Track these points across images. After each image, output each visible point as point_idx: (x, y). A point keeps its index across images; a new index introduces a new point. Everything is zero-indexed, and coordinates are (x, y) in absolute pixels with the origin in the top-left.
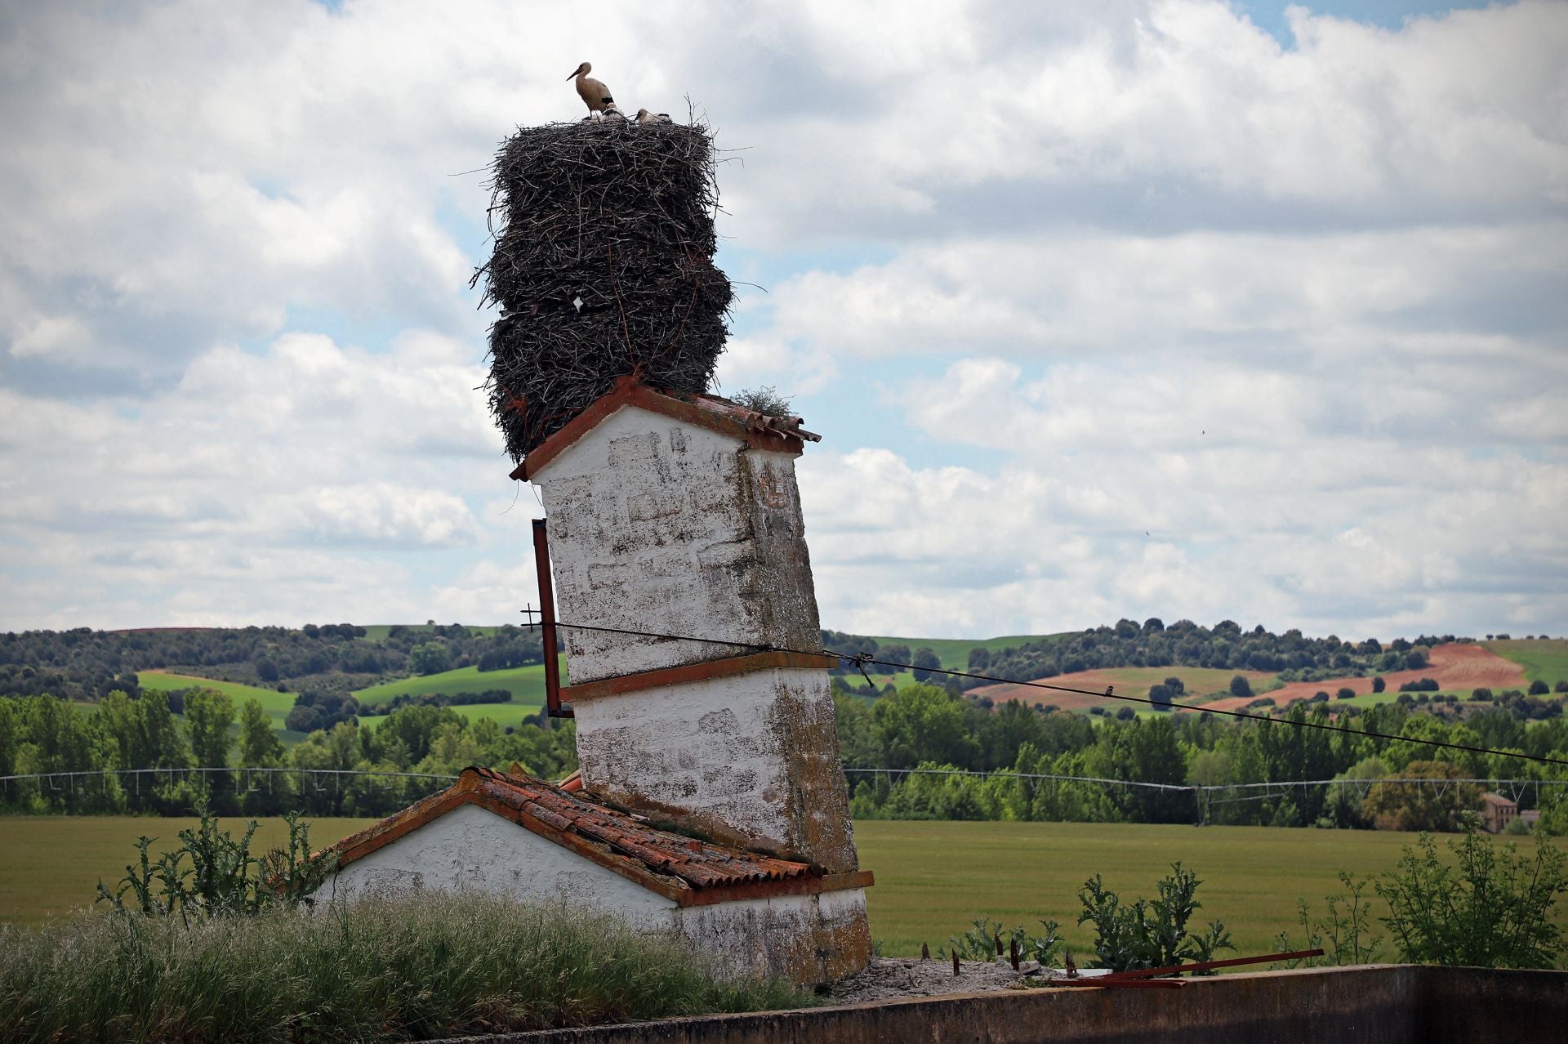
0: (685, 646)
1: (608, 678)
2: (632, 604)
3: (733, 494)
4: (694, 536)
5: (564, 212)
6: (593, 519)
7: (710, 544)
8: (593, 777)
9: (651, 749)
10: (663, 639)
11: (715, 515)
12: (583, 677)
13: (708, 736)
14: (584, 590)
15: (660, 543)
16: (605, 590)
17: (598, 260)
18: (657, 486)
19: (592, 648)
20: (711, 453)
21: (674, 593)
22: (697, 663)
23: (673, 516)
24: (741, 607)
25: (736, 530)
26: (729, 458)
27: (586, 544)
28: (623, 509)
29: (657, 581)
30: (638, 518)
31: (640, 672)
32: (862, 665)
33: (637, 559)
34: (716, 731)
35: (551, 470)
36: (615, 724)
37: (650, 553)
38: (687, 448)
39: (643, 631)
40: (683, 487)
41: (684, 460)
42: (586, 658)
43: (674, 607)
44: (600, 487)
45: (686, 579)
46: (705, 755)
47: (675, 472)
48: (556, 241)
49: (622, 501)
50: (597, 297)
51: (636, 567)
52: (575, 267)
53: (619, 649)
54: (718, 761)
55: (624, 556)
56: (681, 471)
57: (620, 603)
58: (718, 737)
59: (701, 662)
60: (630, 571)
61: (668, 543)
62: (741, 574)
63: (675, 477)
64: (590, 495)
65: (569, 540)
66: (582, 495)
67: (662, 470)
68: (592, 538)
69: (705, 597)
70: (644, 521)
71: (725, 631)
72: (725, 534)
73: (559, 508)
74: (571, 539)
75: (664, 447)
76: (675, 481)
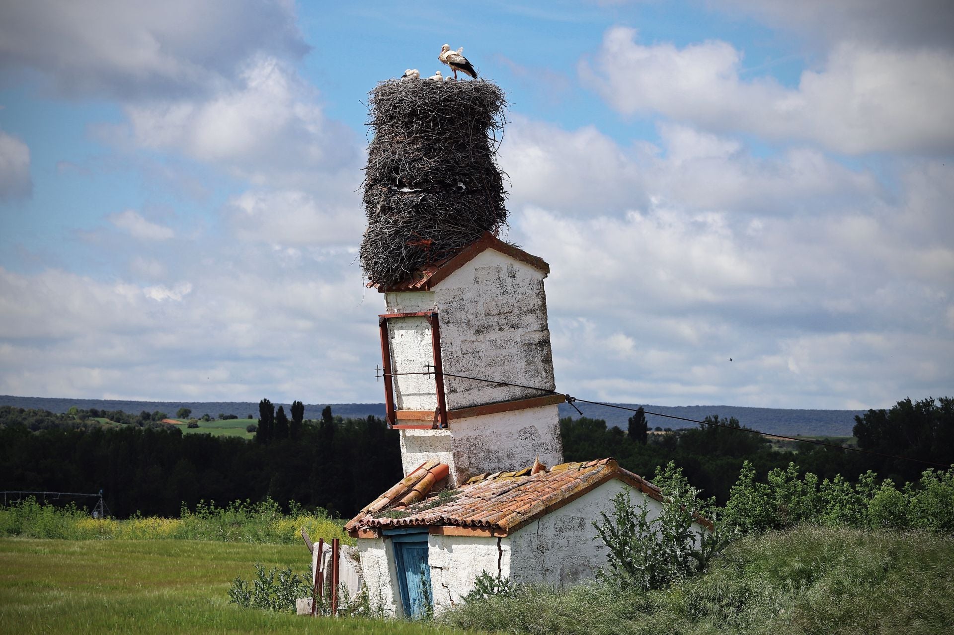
0: (512, 389)
1: (470, 407)
2: (484, 364)
3: (540, 303)
4: (520, 326)
5: (452, 132)
6: (465, 313)
7: (527, 331)
8: (459, 464)
9: (493, 448)
10: (501, 384)
11: (531, 315)
12: (456, 406)
13: (523, 441)
14: (457, 355)
15: (501, 330)
16: (469, 355)
17: (475, 163)
18: (500, 297)
19: (462, 389)
20: (529, 279)
21: (508, 359)
22: (518, 399)
23: (508, 314)
24: (542, 369)
25: (541, 324)
26: (537, 283)
27: (460, 328)
28: (481, 308)
29: (499, 351)
30: (489, 314)
31: (487, 404)
33: (488, 339)
34: (526, 438)
36: (472, 434)
37: (494, 335)
38: (517, 275)
39: (489, 380)
40: (514, 298)
41: (515, 282)
42: (458, 394)
43: (507, 366)
44: (468, 296)
45: (514, 350)
46: (521, 452)
47: (510, 289)
48: (454, 149)
49: (480, 304)
50: (474, 184)
51: (487, 343)
52: (468, 166)
53: (476, 390)
54: (528, 456)
55: (481, 337)
56: (513, 288)
57: (477, 363)
58: (528, 442)
59: (520, 399)
60: (483, 343)
61: (505, 329)
62: (542, 350)
63: (510, 292)
64: (462, 299)
65: (451, 324)
66: (458, 299)
67: (503, 287)
68: (464, 325)
69: (523, 362)
70: (493, 316)
71: (533, 381)
72: (536, 326)
73: (445, 306)
74: (452, 324)
75: (504, 274)
76: (510, 294)
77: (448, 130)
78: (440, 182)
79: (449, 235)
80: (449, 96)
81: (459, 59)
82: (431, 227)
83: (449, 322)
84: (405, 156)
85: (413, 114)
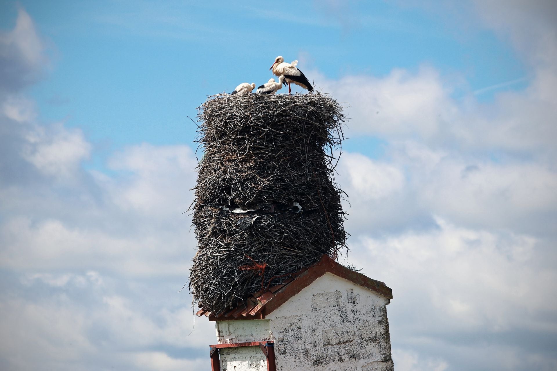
3: (382, 331)
4: (361, 356)
5: (287, 149)
6: (302, 343)
7: (369, 362)
11: (374, 344)
15: (341, 360)
18: (340, 324)
20: (370, 306)
23: (349, 343)
25: (384, 354)
26: (380, 309)
27: (297, 359)
28: (319, 337)
30: (328, 344)
33: (327, 370)
37: (334, 366)
38: (357, 301)
40: (355, 326)
41: (355, 309)
44: (305, 324)
47: (350, 316)
49: (319, 332)
55: (320, 368)
56: (354, 316)
61: (346, 360)
63: (350, 319)
64: (299, 328)
65: (287, 354)
66: (295, 327)
67: (343, 314)
68: (301, 355)
70: (332, 345)
72: (379, 356)
73: (282, 335)
74: (289, 355)
75: (343, 300)
76: (350, 322)
77: (283, 147)
78: (274, 202)
79: (285, 258)
80: (284, 111)
81: (293, 72)
82: (265, 250)
83: (285, 353)
84: (237, 175)
85: (245, 130)
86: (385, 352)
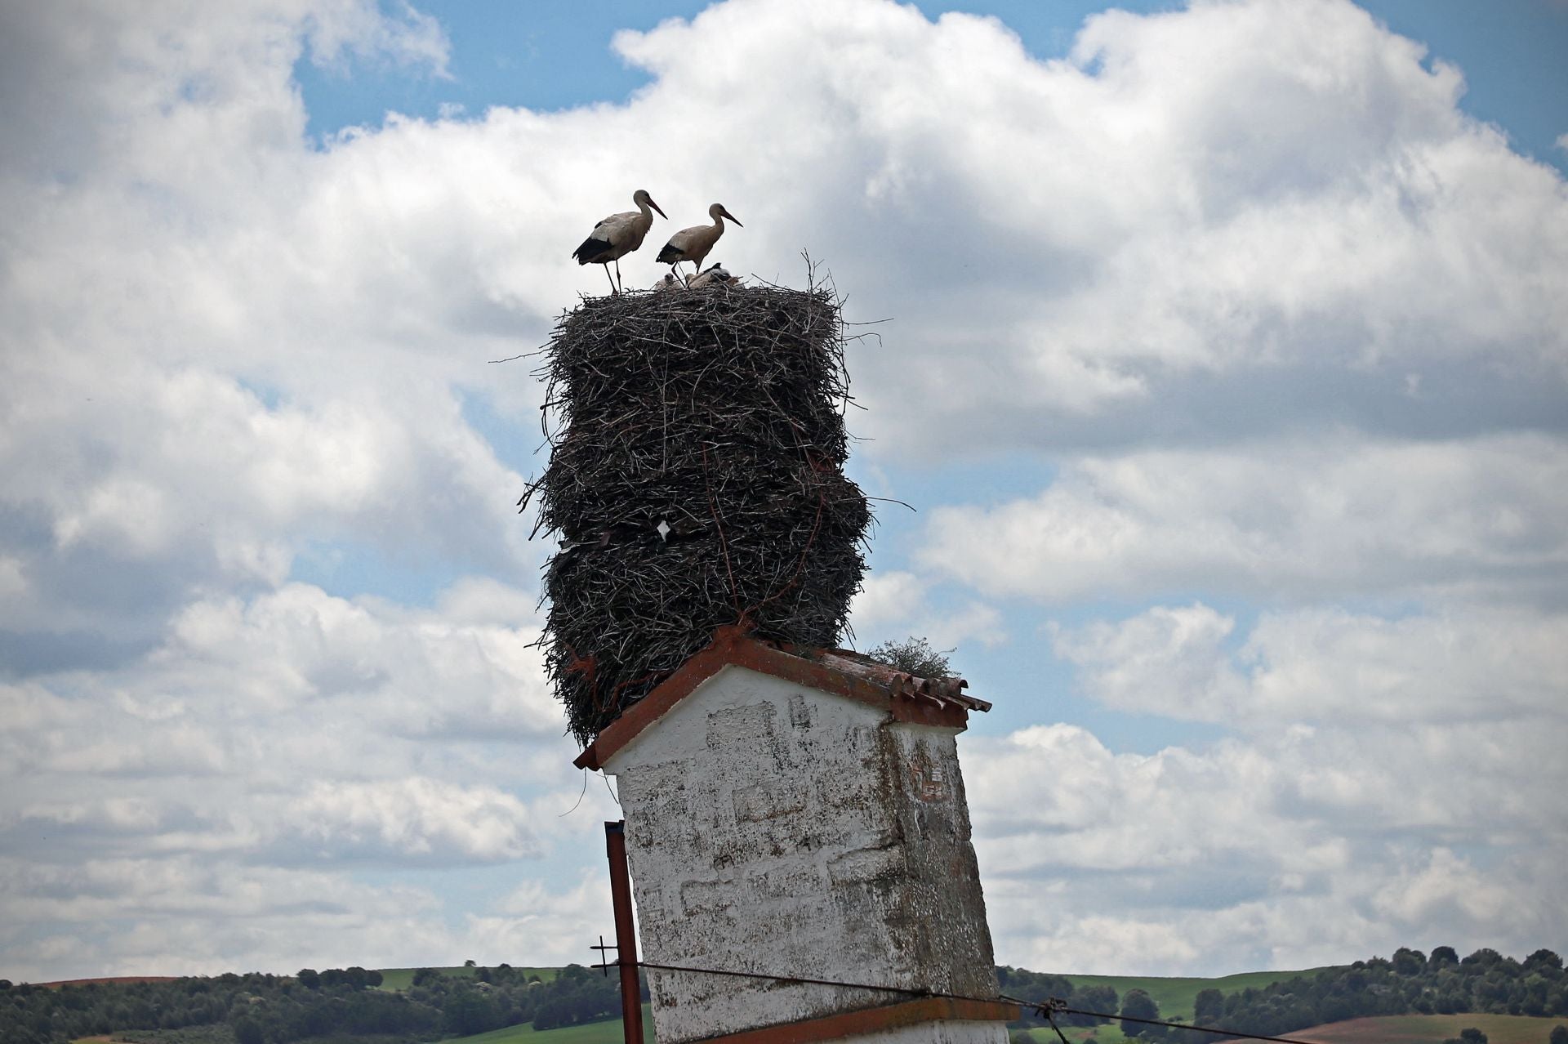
0: (812, 991)
1: (709, 1037)
2: (740, 935)
3: (875, 784)
4: (823, 839)
5: (644, 409)
6: (687, 820)
7: (845, 851)
10: (782, 982)
11: (851, 812)
12: (675, 1037)
14: (674, 917)
15: (777, 852)
16: (704, 916)
17: (689, 472)
18: (772, 775)
19: (688, 997)
20: (844, 729)
21: (799, 919)
22: (829, 1015)
23: (795, 814)
24: (887, 938)
25: (880, 832)
26: (868, 735)
27: (677, 854)
28: (727, 808)
29: (775, 903)
30: (747, 818)
31: (752, 1029)
32: (1052, 1015)
33: (746, 875)
35: (630, 755)
37: (764, 866)
38: (812, 722)
39: (756, 972)
40: (807, 776)
41: (808, 738)
42: (679, 1010)
43: (799, 937)
44: (692, 779)
45: (813, 900)
47: (796, 755)
48: (633, 447)
49: (725, 795)
50: (689, 520)
51: (747, 886)
52: (658, 482)
53: (723, 997)
55: (729, 871)
56: (804, 753)
57: (724, 934)
59: (834, 1013)
60: (736, 887)
61: (788, 851)
62: (886, 893)
63: (796, 761)
64: (682, 788)
65: (655, 850)
66: (671, 787)
67: (778, 751)
68: (686, 846)
69: (839, 925)
70: (755, 821)
71: (866, 971)
72: (866, 838)
74: (658, 848)
75: (781, 721)
76: (797, 767)
78: (608, 525)
86: (882, 828)
